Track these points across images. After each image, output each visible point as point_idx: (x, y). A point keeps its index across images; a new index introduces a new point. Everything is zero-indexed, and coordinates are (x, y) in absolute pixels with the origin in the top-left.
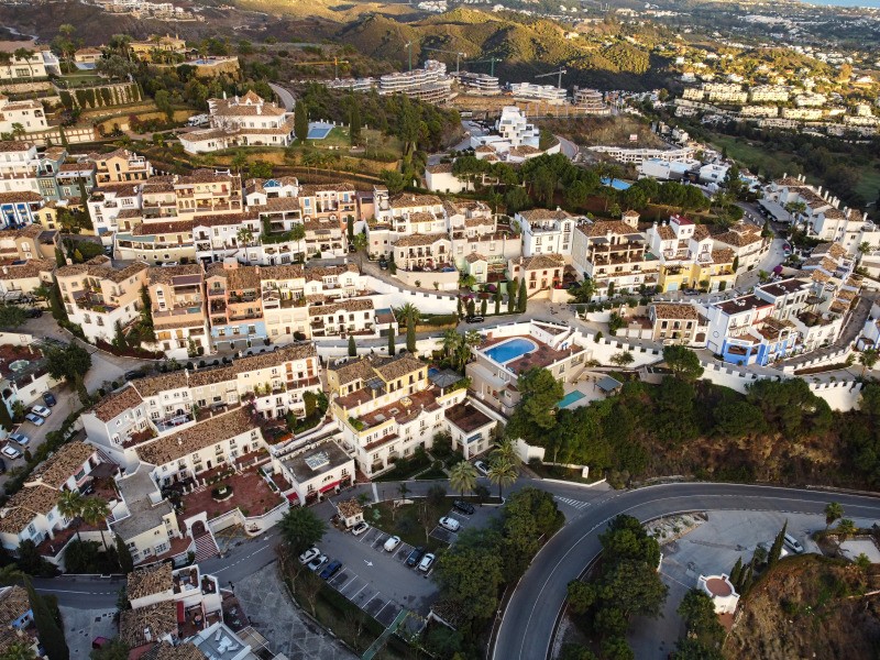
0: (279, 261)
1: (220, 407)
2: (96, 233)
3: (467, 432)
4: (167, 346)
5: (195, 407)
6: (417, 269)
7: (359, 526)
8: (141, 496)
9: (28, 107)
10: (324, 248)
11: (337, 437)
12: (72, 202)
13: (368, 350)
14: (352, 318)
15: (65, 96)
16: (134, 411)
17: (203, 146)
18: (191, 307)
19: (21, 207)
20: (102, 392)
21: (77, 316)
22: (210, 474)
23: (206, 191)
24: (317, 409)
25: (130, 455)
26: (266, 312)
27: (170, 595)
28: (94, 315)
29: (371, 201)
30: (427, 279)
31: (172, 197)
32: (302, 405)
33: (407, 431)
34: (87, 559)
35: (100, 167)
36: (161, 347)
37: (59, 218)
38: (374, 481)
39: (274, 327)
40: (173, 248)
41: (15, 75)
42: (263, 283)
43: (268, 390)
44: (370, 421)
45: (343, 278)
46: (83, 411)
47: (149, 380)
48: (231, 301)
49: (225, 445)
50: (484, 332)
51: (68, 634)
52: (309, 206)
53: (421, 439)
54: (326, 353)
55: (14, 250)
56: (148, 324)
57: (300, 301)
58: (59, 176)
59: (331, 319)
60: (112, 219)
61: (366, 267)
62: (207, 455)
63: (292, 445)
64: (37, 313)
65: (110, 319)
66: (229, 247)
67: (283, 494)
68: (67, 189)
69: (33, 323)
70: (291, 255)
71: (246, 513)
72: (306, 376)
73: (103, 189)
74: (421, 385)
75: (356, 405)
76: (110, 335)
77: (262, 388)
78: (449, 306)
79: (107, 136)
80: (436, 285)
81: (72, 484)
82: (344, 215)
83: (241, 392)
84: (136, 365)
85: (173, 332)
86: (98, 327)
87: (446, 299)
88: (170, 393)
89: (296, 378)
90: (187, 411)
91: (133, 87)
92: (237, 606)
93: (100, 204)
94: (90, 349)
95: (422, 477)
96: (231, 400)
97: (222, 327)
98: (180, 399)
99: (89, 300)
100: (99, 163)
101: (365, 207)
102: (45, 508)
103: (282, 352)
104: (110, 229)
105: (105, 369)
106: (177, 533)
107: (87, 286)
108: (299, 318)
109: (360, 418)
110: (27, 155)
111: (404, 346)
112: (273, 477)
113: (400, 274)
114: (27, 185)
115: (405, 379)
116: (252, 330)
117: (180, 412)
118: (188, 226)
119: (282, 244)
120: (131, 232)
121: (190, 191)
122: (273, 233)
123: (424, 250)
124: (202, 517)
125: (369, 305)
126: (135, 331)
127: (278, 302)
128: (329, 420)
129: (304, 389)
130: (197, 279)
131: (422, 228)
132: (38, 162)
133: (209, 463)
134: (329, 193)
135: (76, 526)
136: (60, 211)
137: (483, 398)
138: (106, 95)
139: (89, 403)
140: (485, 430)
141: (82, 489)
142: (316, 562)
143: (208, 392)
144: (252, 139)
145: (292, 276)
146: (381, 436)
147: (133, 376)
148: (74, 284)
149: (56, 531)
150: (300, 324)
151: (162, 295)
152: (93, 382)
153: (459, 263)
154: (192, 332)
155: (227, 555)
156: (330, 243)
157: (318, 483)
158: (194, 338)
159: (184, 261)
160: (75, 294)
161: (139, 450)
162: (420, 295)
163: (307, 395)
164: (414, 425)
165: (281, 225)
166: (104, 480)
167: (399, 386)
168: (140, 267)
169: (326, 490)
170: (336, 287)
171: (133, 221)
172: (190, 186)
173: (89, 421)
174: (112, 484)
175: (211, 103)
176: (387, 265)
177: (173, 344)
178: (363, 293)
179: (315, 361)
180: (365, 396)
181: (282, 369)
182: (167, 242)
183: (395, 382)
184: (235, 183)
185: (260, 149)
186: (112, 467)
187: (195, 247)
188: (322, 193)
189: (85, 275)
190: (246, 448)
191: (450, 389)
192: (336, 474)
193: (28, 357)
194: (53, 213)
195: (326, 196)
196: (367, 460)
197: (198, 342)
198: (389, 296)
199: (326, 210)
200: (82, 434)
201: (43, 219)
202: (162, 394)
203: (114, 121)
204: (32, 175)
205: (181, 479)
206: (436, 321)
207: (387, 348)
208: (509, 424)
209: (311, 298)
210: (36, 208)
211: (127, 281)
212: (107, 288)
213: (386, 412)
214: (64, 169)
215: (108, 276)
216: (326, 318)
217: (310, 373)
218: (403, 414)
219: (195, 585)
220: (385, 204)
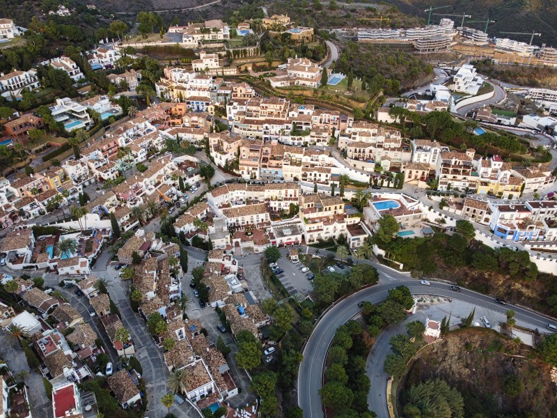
0: (296, 144)
1: (256, 201)
2: (228, 118)
3: (352, 235)
4: (243, 173)
5: (247, 199)
6: (356, 159)
7: (296, 260)
8: (220, 227)
9: (212, 57)
10: (318, 141)
11: (298, 224)
12: (221, 104)
13: (322, 191)
14: (320, 175)
15: (228, 52)
16: (225, 195)
17: (278, 84)
18: (255, 159)
19: (202, 103)
20: (216, 186)
21: (213, 154)
22: (247, 227)
23: (273, 108)
24: (294, 211)
25: (220, 212)
26: (284, 166)
27: (220, 261)
28: (219, 155)
29: (345, 121)
30: (359, 164)
31: (259, 109)
32: (288, 208)
33: (327, 229)
34: (199, 243)
35: (234, 90)
36: (240, 173)
37: (215, 110)
38: (308, 245)
39: (286, 173)
40: (254, 132)
41: (211, 39)
42: (286, 153)
43: (276, 199)
44: (314, 221)
45: (321, 157)
46: (208, 191)
47: (232, 185)
48: (271, 159)
49: (255, 216)
50: (378, 194)
51: (188, 264)
52: (316, 120)
53: (334, 234)
54: (305, 188)
55: (197, 122)
56: (237, 162)
57: (298, 164)
58: (218, 92)
59: (311, 174)
60: (234, 114)
61: (334, 153)
62: (247, 218)
63: (280, 223)
64: (200, 150)
65: (224, 157)
66: (276, 134)
67: (271, 241)
68: (220, 98)
69: (198, 153)
70: (302, 142)
71: (255, 243)
72: (293, 197)
73: (233, 100)
74: (340, 212)
75: (308, 213)
76: (223, 164)
77: (274, 198)
78: (365, 179)
79: (241, 72)
80: (363, 168)
81: (199, 216)
82: (332, 126)
83: (266, 197)
84: (230, 177)
85: (246, 168)
86: (220, 160)
87: (365, 175)
88: (239, 191)
89: (289, 196)
90: (244, 200)
91: (257, 49)
92: (243, 273)
93: (231, 107)
94: (215, 168)
95: (329, 250)
96: (261, 199)
97: (265, 169)
98: (242, 195)
99: (218, 149)
100: (234, 88)
101: (342, 124)
102: (189, 222)
103: (285, 184)
104: (233, 118)
105: (219, 177)
106: (229, 243)
107: (219, 143)
108: (297, 172)
109: (309, 219)
110: (208, 81)
111: (339, 193)
112: (270, 233)
113: (348, 160)
114: (206, 94)
115: (333, 207)
116: (277, 173)
117: (241, 200)
118: (262, 123)
119: (299, 137)
120: (239, 122)
121: (266, 107)
122: (297, 131)
123: (362, 150)
124: (239, 240)
125: (329, 171)
126: (232, 164)
127: (289, 163)
128: (298, 217)
129: (291, 202)
130: (259, 147)
131: (364, 139)
132: (211, 85)
133: (247, 222)
134: (327, 115)
135: (198, 231)
136: (216, 107)
137: (367, 223)
138: (245, 52)
139: (211, 189)
140: (362, 237)
141: (202, 219)
142: (274, 268)
143: (253, 194)
144: (301, 82)
145: (298, 152)
146: (316, 228)
147: (228, 182)
148: (214, 141)
149: (191, 231)
150: (298, 174)
151: (245, 152)
152: (213, 182)
153: (378, 160)
154: (253, 169)
155: (245, 256)
156: (322, 139)
157: (285, 240)
158: (253, 171)
159: (257, 137)
160: (214, 145)
161: (224, 210)
162: (353, 171)
163: (291, 205)
164: (331, 228)
165: (301, 127)
166: (209, 218)
167: (330, 209)
168: (239, 138)
169: (288, 244)
170: (317, 160)
171: (242, 117)
172: (267, 105)
173: (209, 195)
174: (212, 221)
175: (289, 60)
176: (344, 154)
177: (245, 172)
178: (329, 165)
179: (298, 191)
180: (313, 210)
181: (283, 191)
182: (252, 128)
183: (328, 207)
184: (286, 105)
185: (304, 88)
186: (213, 215)
187: (263, 132)
188: (324, 115)
189: (219, 138)
190: (262, 220)
191: (352, 216)
192: (293, 238)
193: (194, 167)
194: (213, 108)
195: (325, 116)
196: (308, 237)
197: (255, 173)
198: (340, 169)
199: (325, 123)
200: (206, 200)
201: (209, 110)
202: (236, 191)
203: (246, 65)
204: (209, 90)
205: (236, 225)
206: (358, 184)
207: (331, 192)
208: (373, 237)
209: (304, 163)
210: (208, 104)
211: (233, 143)
212: (226, 145)
213: (320, 219)
214: (221, 89)
215: (227, 140)
216: (308, 173)
217: (295, 196)
218: (327, 221)
219: (230, 260)
220: (351, 125)
